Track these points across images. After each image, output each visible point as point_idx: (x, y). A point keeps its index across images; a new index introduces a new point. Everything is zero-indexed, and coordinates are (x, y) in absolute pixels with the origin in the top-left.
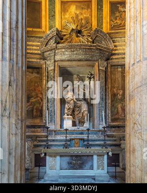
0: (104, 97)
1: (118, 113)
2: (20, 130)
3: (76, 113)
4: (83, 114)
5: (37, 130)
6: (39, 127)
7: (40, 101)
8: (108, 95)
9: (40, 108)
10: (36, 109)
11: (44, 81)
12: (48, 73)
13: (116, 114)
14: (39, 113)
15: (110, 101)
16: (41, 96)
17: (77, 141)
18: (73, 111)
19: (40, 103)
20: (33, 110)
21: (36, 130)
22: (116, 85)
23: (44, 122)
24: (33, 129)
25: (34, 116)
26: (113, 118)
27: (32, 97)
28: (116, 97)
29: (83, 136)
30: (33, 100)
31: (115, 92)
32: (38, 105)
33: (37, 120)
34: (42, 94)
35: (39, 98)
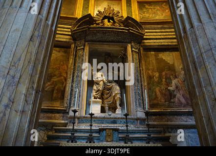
0: (139, 78)
1: (156, 97)
2: (31, 107)
3: (106, 96)
4: (114, 98)
5: (55, 117)
6: (58, 112)
7: (64, 81)
8: (144, 77)
9: (62, 89)
10: (57, 90)
11: (71, 59)
12: (76, 52)
13: (155, 99)
14: (60, 95)
15: (146, 84)
16: (65, 76)
17: (109, 132)
18: (102, 94)
19: (63, 83)
20: (53, 91)
21: (53, 115)
22: (151, 67)
23: (66, 105)
24: (50, 115)
25: (53, 98)
26: (151, 103)
27: (55, 75)
28: (152, 80)
29: (116, 125)
30: (55, 79)
31: (151, 74)
32: (61, 86)
33: (57, 103)
34: (67, 73)
35: (62, 77)
